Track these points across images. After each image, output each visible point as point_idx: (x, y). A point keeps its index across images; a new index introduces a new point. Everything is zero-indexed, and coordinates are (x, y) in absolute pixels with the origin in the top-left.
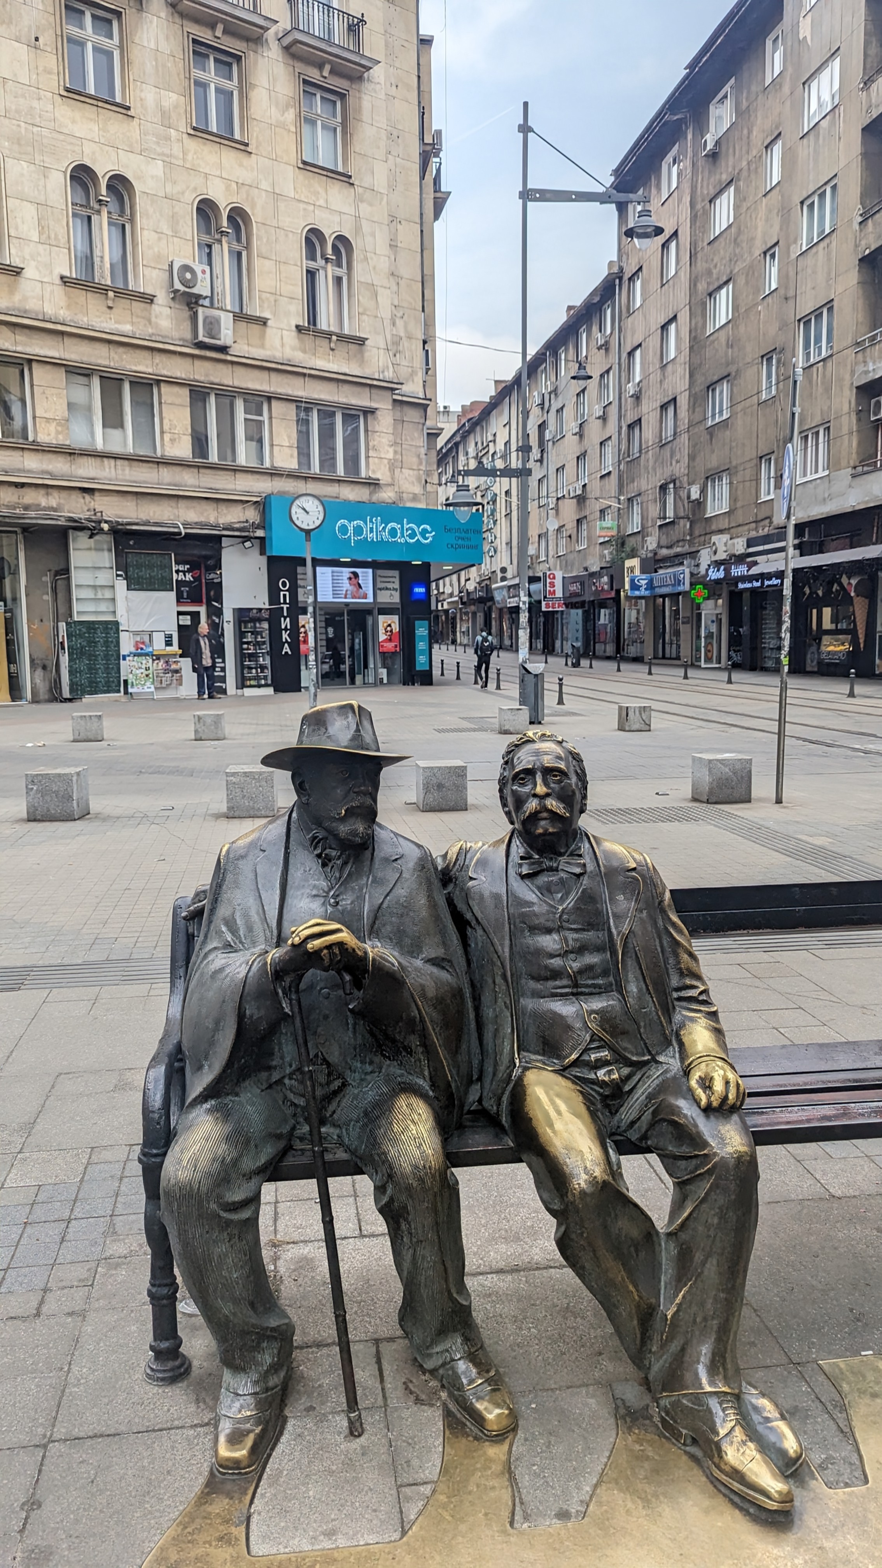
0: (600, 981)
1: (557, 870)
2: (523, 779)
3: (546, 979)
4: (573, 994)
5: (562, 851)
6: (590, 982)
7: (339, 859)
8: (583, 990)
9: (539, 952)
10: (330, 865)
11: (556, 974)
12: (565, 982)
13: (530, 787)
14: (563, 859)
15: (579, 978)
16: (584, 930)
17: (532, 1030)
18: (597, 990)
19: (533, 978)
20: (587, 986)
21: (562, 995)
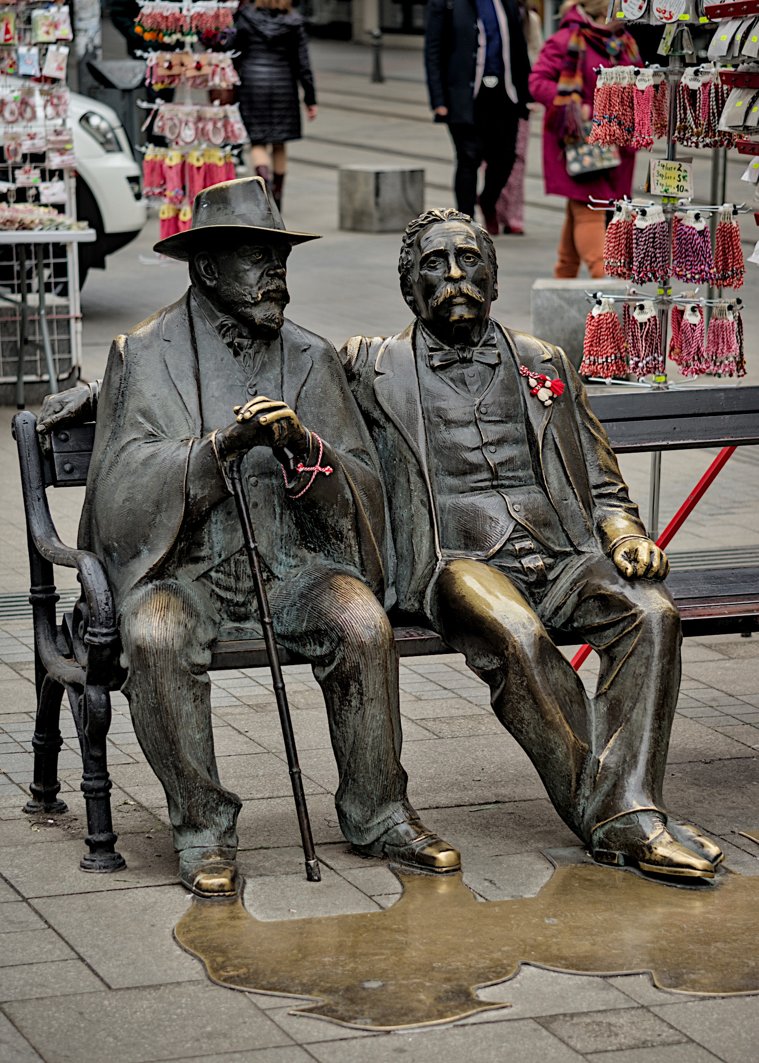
0: (520, 473)
1: (470, 361)
2: (434, 262)
3: (465, 473)
4: (493, 487)
5: (476, 340)
6: (510, 474)
7: (251, 348)
8: (503, 482)
9: (456, 447)
10: (242, 353)
11: (474, 468)
12: (485, 475)
13: (442, 270)
14: (477, 349)
15: (499, 469)
16: (502, 422)
17: (452, 525)
18: (517, 483)
19: (451, 474)
20: (508, 478)
21: (482, 489)
